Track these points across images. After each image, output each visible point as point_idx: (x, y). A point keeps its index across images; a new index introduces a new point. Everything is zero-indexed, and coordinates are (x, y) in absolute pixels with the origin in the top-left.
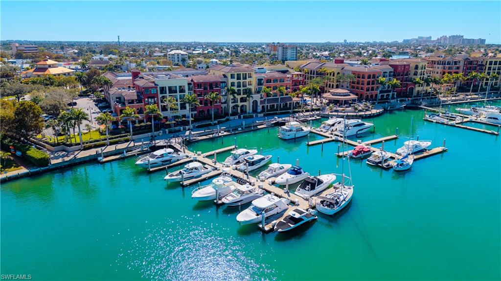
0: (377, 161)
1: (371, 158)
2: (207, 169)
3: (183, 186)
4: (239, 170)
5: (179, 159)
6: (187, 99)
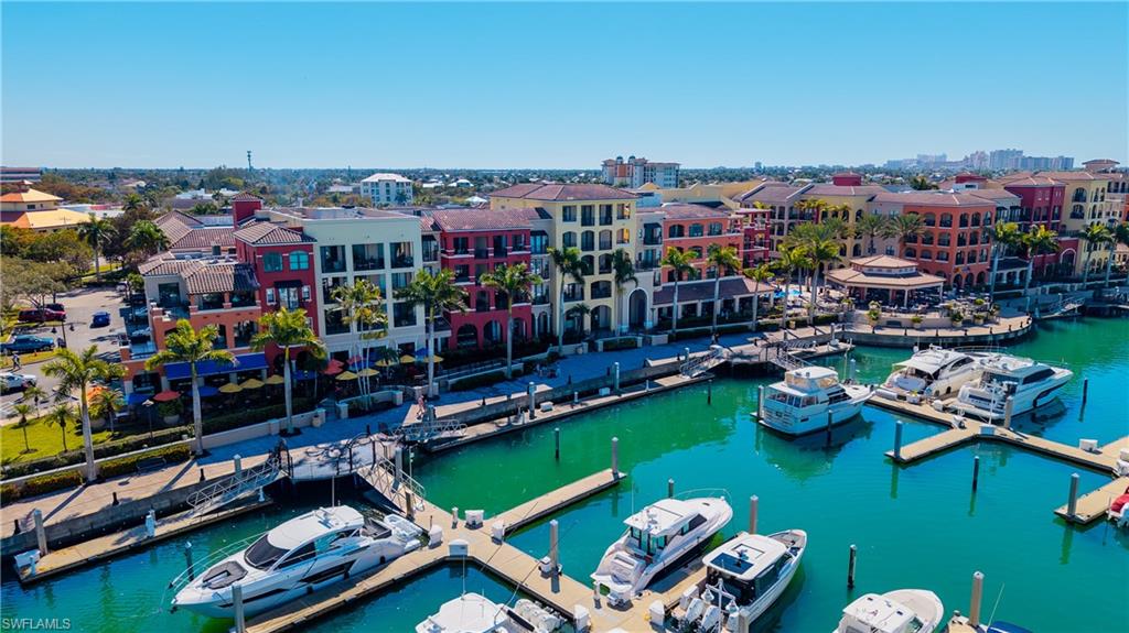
5: (388, 554)
6: (419, 288)
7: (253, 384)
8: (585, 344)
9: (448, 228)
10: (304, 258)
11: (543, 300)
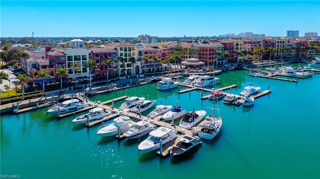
0: (230, 100)
1: (225, 99)
2: (107, 112)
3: (88, 127)
4: (133, 112)
5: (83, 107)
6: (88, 64)
7: (53, 83)
8: (125, 77)
9: (94, 52)
10: (64, 58)
11: (116, 67)
